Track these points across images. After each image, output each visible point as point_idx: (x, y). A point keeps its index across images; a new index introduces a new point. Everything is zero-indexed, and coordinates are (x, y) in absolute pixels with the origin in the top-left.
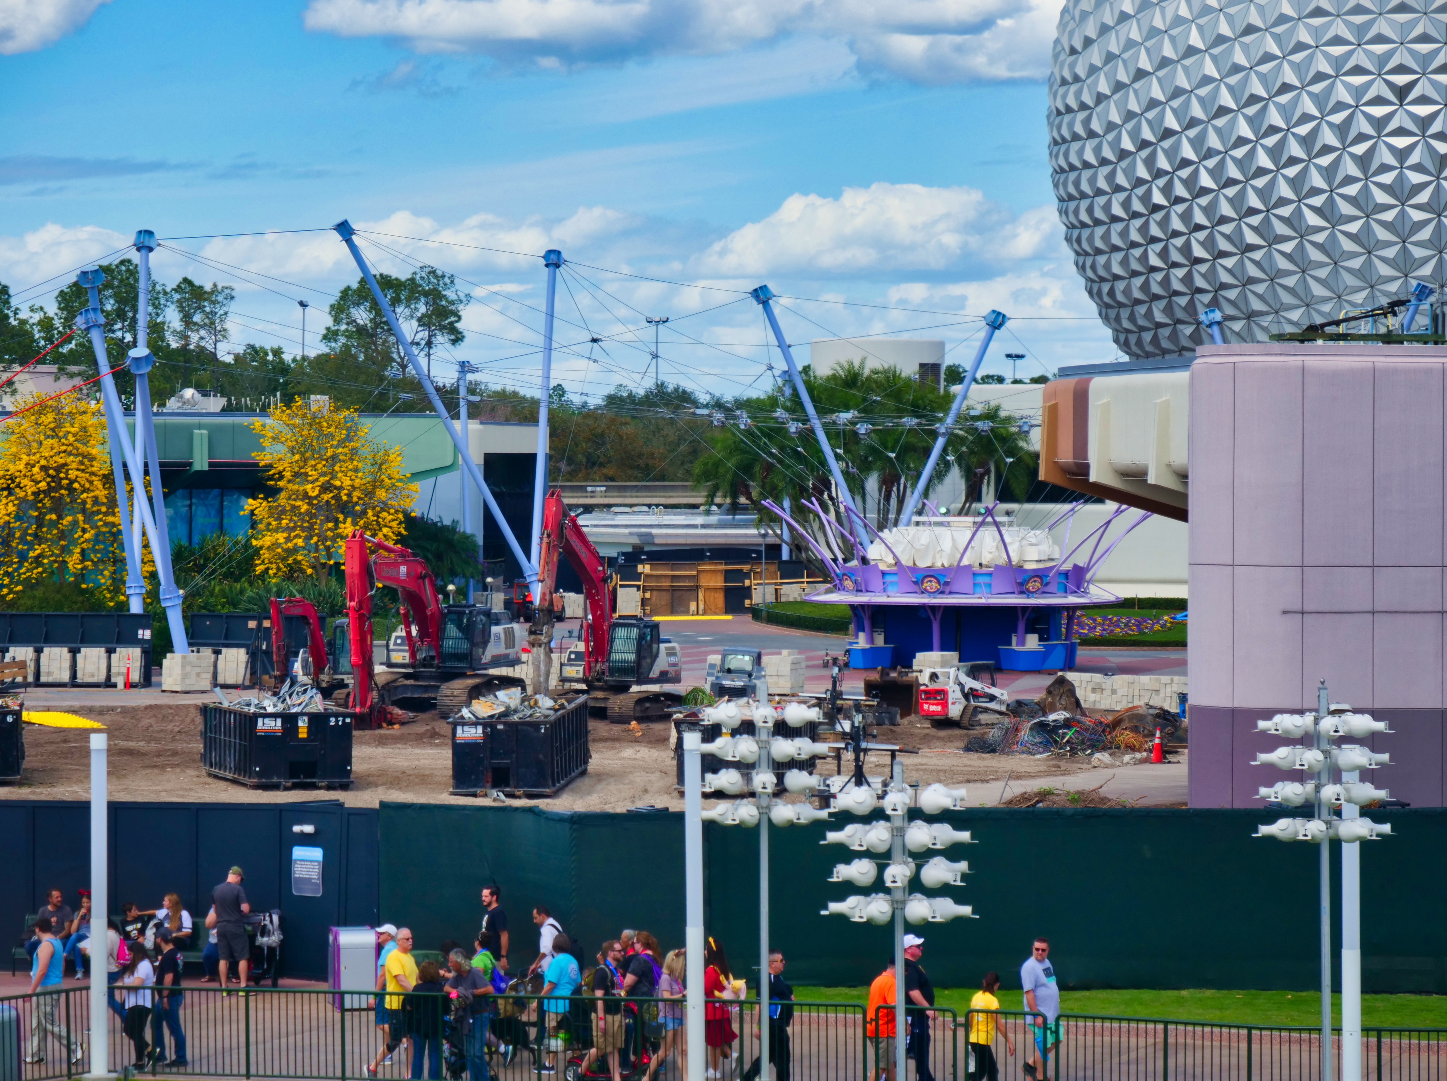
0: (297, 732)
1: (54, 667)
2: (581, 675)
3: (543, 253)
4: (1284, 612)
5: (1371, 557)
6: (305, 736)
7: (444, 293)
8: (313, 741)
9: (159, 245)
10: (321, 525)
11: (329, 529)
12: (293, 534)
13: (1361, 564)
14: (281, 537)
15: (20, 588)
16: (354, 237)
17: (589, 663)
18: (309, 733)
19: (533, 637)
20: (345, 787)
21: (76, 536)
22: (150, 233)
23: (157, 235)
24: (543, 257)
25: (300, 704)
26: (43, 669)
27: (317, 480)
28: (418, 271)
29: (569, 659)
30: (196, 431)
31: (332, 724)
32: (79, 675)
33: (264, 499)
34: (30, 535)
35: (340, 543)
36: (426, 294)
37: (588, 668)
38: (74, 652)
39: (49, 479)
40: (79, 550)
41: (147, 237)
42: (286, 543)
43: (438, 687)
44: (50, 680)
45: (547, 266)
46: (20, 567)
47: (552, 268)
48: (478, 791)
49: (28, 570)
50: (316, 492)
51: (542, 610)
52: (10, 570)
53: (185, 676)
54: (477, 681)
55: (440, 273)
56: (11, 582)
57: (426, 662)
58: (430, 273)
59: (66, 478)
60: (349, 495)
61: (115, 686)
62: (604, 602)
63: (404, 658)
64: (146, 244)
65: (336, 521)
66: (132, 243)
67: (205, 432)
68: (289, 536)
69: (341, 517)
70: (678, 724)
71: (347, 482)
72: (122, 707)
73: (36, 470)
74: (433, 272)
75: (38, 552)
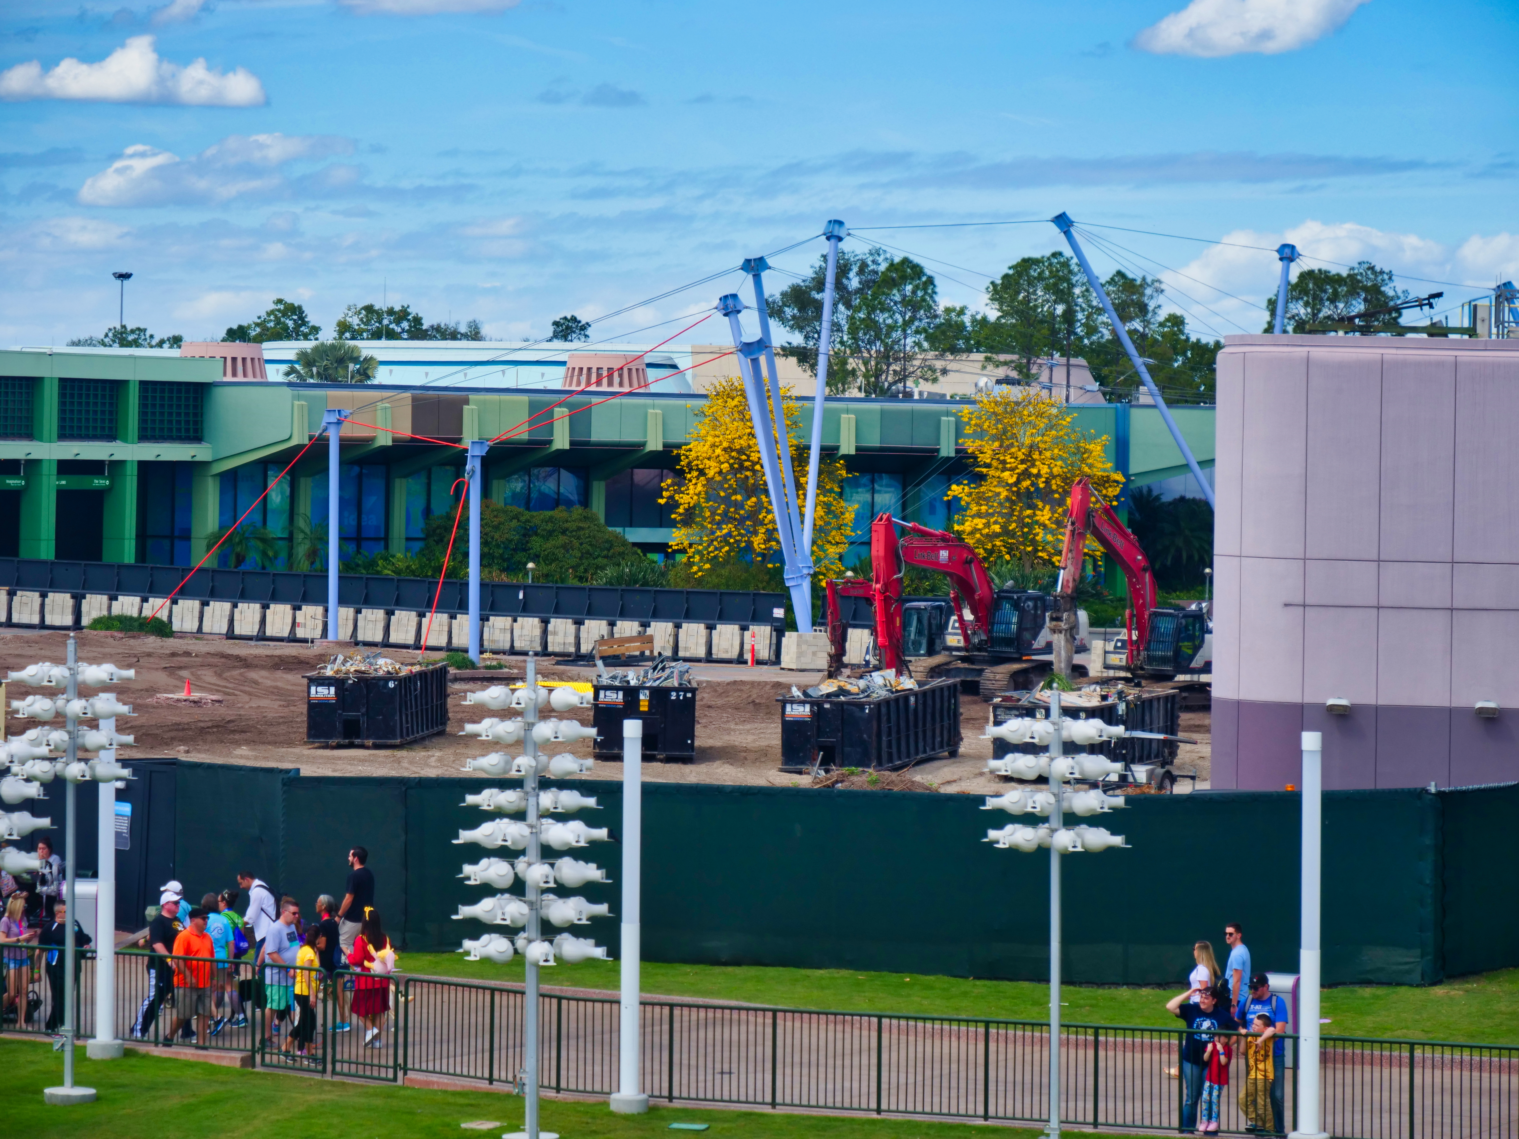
0: (638, 705)
1: (691, 643)
2: (1124, 663)
3: (1277, 247)
4: (1286, 605)
5: (1376, 551)
6: (646, 709)
7: (1383, 289)
8: (654, 714)
9: (849, 234)
10: (1021, 511)
11: (1028, 516)
12: (992, 520)
13: (1367, 558)
14: (980, 523)
15: (707, 566)
16: (1072, 229)
17: (1132, 651)
18: (651, 705)
19: (1054, 623)
20: (687, 760)
21: (760, 517)
22: (840, 223)
23: (847, 225)
24: (1277, 251)
25: (658, 679)
26: (681, 644)
27: (1017, 468)
28: (1357, 266)
29: (1116, 647)
30: (943, 418)
31: (673, 698)
32: (714, 651)
33: (968, 485)
34: (719, 515)
35: (1037, 530)
36: (1365, 289)
37: (1131, 657)
38: (711, 628)
39: (732, 461)
40: (763, 531)
41: (837, 226)
42: (985, 527)
43: (982, 670)
44: (688, 655)
45: (1281, 259)
46: (709, 546)
47: (1285, 262)
48: (803, 767)
49: (716, 549)
50: (1014, 479)
51: (1062, 597)
52: (700, 548)
53: (800, 654)
54: (1024, 665)
55: (1378, 269)
56: (701, 560)
57: (979, 648)
58: (1369, 269)
59: (748, 460)
60: (1047, 482)
61: (746, 662)
62: (1145, 591)
63: (959, 641)
64: (836, 233)
65: (1034, 507)
66: (821, 232)
67: (952, 419)
68: (989, 522)
69: (1040, 504)
70: (996, 707)
71: (1045, 470)
72: (708, 682)
73: (718, 451)
74: (1372, 268)
75: (725, 531)
